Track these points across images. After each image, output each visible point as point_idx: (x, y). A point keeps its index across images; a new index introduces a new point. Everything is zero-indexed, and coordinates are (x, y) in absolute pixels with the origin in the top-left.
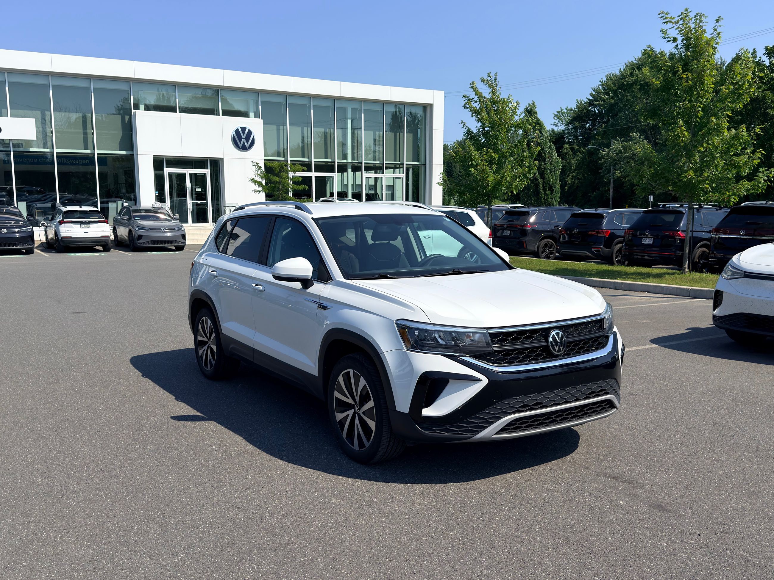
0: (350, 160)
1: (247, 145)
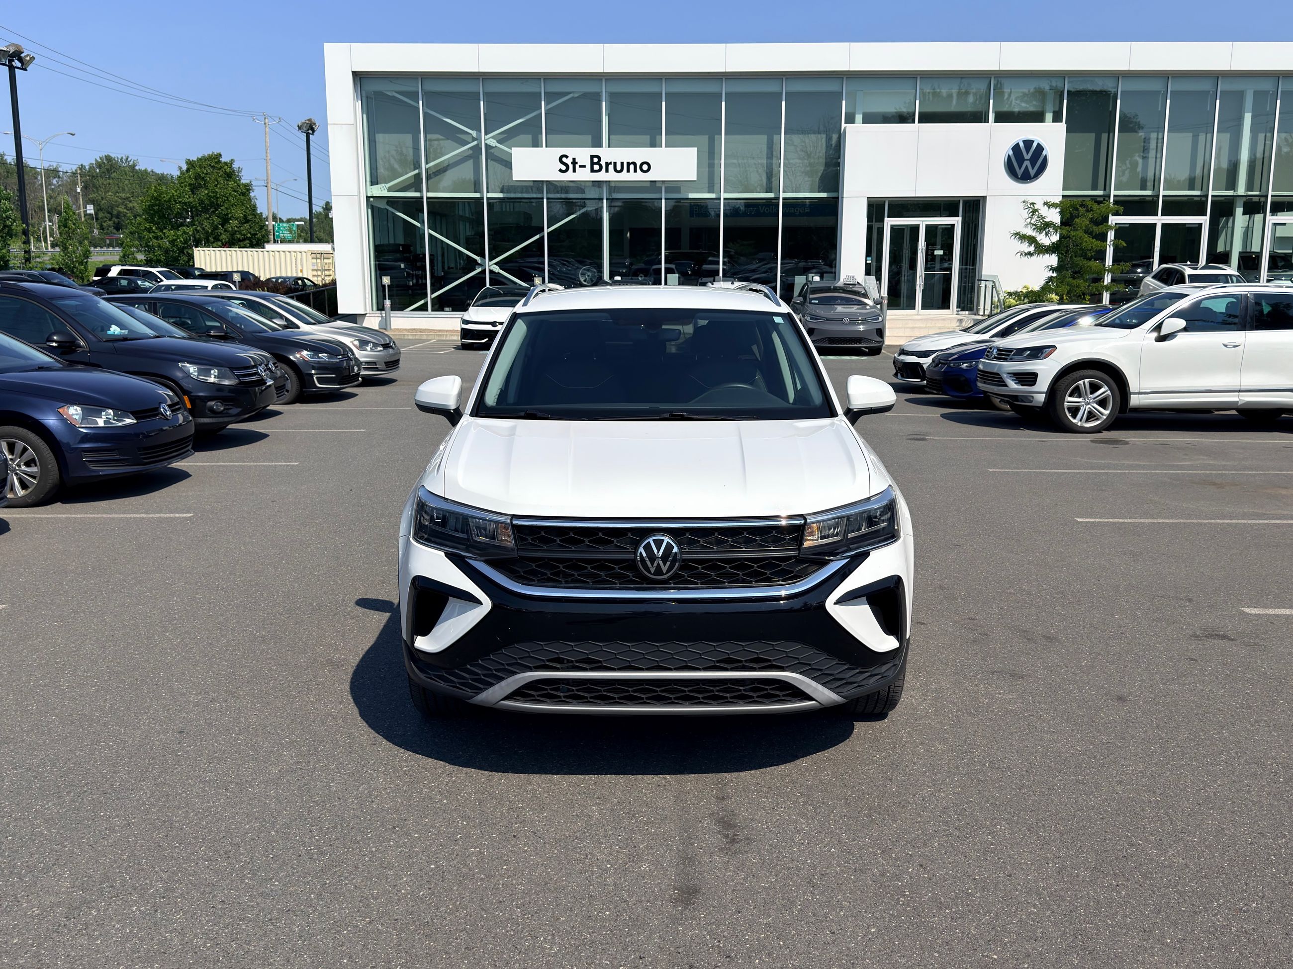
0: (1241, 190)
1: (1032, 172)
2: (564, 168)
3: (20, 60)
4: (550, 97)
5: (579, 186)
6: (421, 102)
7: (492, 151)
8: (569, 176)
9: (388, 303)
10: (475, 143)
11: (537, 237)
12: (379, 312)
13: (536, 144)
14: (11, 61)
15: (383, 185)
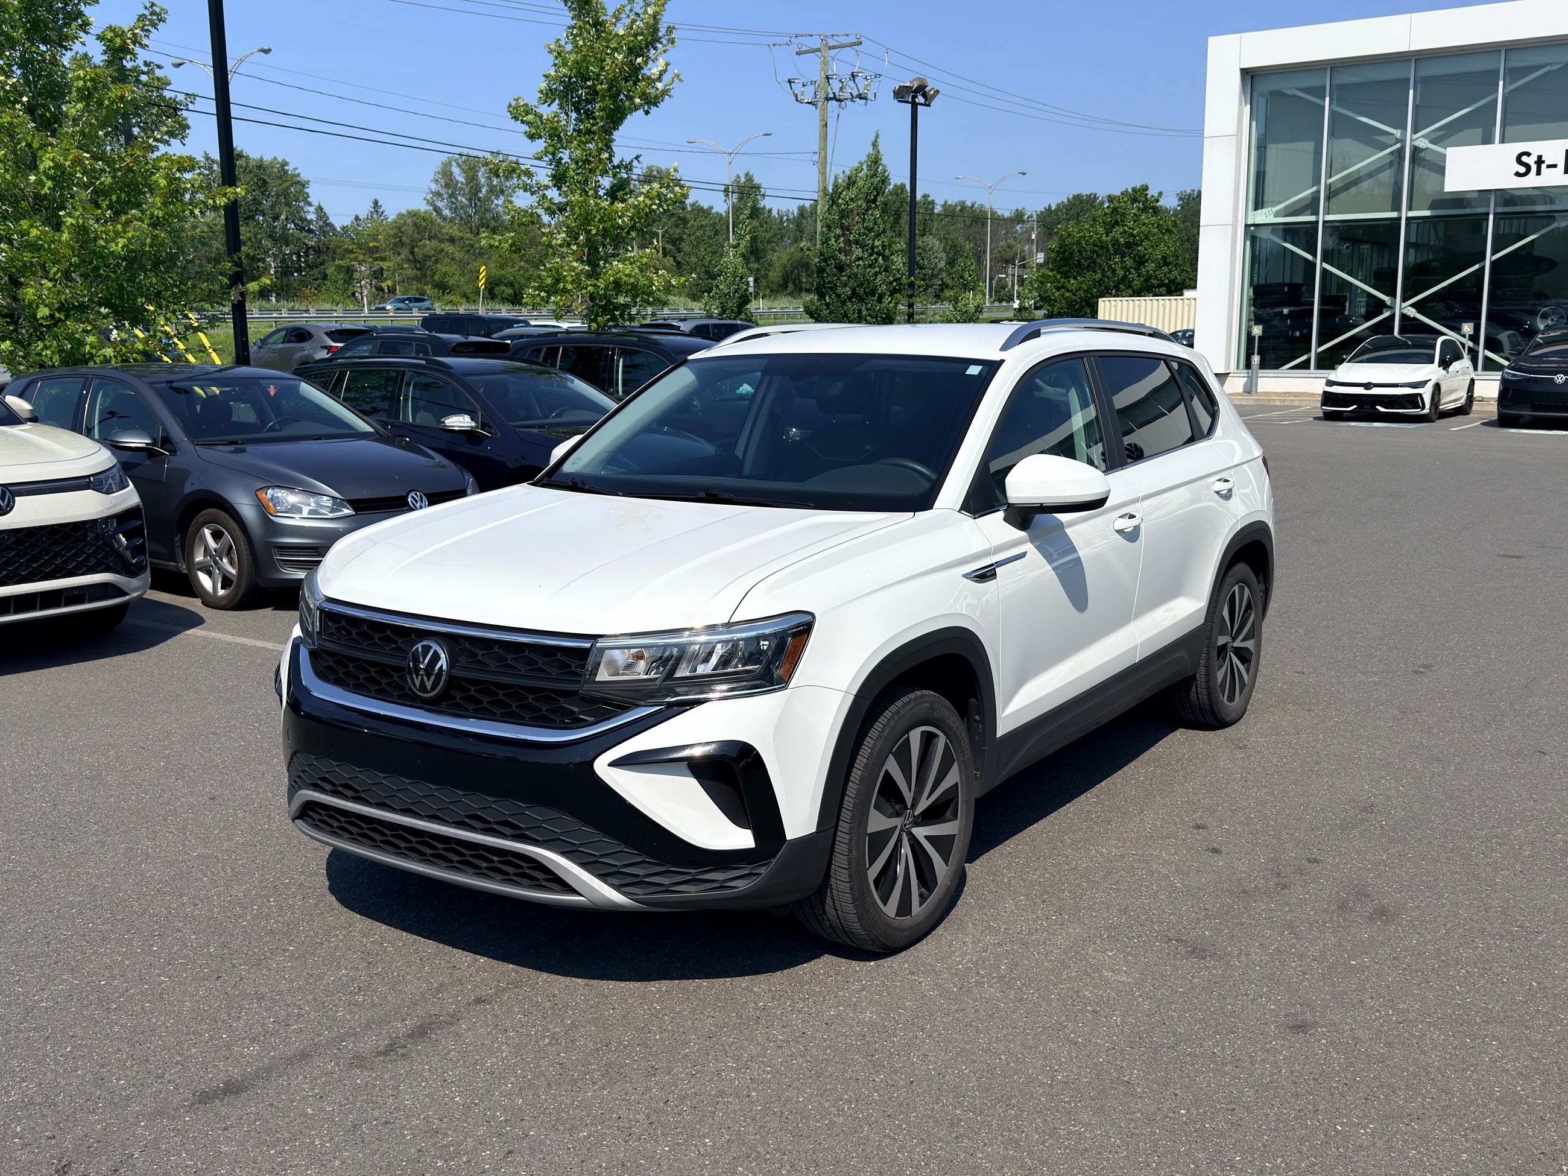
2: (1522, 170)
3: (924, 95)
4: (1513, 74)
5: (1546, 194)
6: (1327, 99)
7: (1422, 154)
8: (1531, 181)
9: (1256, 359)
10: (1398, 145)
11: (1476, 267)
12: (1246, 371)
13: (1487, 140)
14: (914, 97)
15: (1269, 209)
